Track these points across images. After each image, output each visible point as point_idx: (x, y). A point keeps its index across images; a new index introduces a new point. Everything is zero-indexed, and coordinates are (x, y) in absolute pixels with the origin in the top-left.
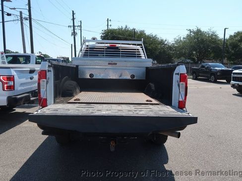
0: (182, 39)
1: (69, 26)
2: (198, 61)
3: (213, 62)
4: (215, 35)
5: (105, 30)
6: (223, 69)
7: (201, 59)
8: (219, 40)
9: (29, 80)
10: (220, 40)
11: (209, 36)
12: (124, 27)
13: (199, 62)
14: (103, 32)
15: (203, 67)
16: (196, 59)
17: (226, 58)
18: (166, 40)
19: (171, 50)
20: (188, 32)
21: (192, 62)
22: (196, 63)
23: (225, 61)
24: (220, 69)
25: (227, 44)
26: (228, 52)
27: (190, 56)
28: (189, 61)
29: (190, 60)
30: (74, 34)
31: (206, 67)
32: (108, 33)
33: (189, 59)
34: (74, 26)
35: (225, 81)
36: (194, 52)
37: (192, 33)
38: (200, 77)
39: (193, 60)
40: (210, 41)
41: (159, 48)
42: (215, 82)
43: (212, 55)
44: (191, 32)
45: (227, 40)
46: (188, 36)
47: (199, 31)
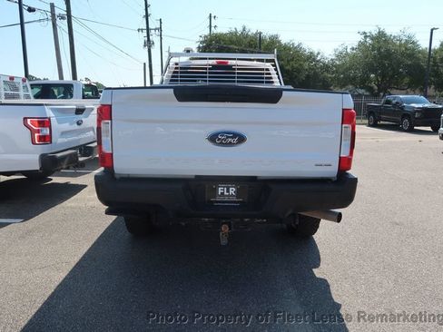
0: (349, 51)
1: (139, 30)
2: (380, 91)
3: (407, 94)
4: (413, 43)
5: (205, 36)
6: (426, 105)
7: (384, 88)
8: (419, 52)
9: (76, 126)
10: (422, 52)
11: (400, 45)
12: (240, 30)
13: (382, 94)
14: (201, 39)
15: (388, 102)
16: (376, 87)
17: (433, 86)
18: (319, 53)
19: (328, 71)
20: (361, 38)
21: (368, 93)
22: (375, 95)
23: (431, 91)
24: (421, 106)
25: (435, 59)
26: (437, 74)
27: (363, 83)
28: (361, 91)
29: (363, 91)
30: (149, 44)
31: (394, 102)
32: (211, 41)
33: (362, 88)
34: (148, 29)
35: (429, 129)
36: (372, 76)
37: (368, 39)
38: (382, 122)
39: (370, 89)
40: (403, 54)
41: (306, 67)
42: (411, 130)
43: (407, 80)
44: (366, 37)
45: (436, 52)
46: (361, 44)
47: (381, 34)
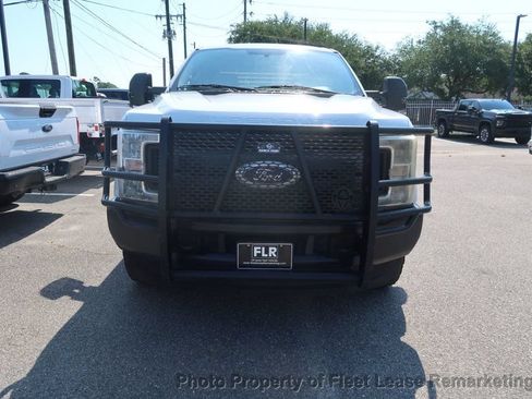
0: (415, 44)
1: (157, 17)
2: (452, 94)
3: (485, 97)
4: (494, 35)
5: (238, 25)
6: (510, 112)
7: (457, 92)
8: (501, 46)
10: (505, 46)
11: (478, 38)
12: (281, 18)
13: (454, 98)
14: (233, 29)
15: (463, 107)
16: (447, 90)
17: (516, 89)
18: (377, 48)
19: (389, 70)
20: (430, 28)
21: (437, 98)
22: (445, 99)
23: (514, 95)
24: (503, 112)
25: (520, 55)
26: (522, 74)
27: (432, 84)
28: (429, 95)
29: (432, 94)
30: (169, 34)
31: (470, 107)
32: (246, 30)
33: (430, 91)
34: (168, 17)
35: (513, 140)
36: (443, 76)
37: (438, 30)
38: (454, 133)
39: (440, 92)
40: (480, 49)
41: (363, 65)
42: (490, 142)
43: (485, 81)
44: (436, 27)
45: (521, 47)
46: (430, 36)
47: (455, 24)
